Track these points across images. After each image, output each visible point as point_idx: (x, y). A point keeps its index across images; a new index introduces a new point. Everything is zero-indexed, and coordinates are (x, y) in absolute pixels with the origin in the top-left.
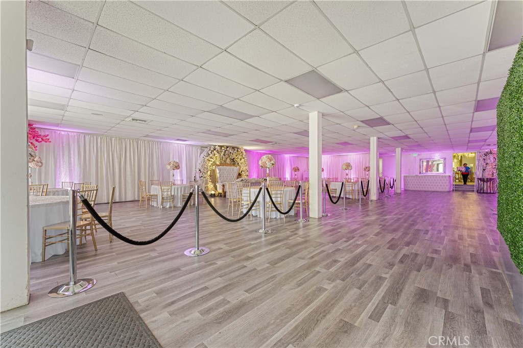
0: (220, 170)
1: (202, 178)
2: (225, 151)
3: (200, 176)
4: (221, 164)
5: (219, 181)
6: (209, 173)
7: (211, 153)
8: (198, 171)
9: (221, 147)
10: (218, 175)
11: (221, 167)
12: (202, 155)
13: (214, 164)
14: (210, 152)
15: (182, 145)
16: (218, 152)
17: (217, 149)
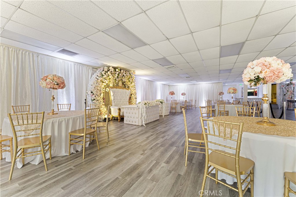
0: (114, 92)
1: (95, 101)
2: (119, 73)
3: (93, 99)
4: (114, 87)
5: (113, 104)
6: (102, 95)
7: (105, 74)
8: (89, 93)
9: (115, 68)
10: (112, 98)
11: (115, 89)
12: (94, 76)
13: (108, 86)
14: (104, 72)
15: (70, 63)
16: (112, 74)
17: (110, 71)
